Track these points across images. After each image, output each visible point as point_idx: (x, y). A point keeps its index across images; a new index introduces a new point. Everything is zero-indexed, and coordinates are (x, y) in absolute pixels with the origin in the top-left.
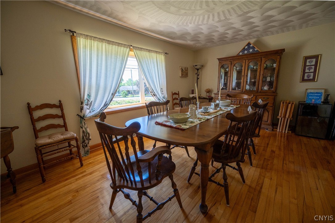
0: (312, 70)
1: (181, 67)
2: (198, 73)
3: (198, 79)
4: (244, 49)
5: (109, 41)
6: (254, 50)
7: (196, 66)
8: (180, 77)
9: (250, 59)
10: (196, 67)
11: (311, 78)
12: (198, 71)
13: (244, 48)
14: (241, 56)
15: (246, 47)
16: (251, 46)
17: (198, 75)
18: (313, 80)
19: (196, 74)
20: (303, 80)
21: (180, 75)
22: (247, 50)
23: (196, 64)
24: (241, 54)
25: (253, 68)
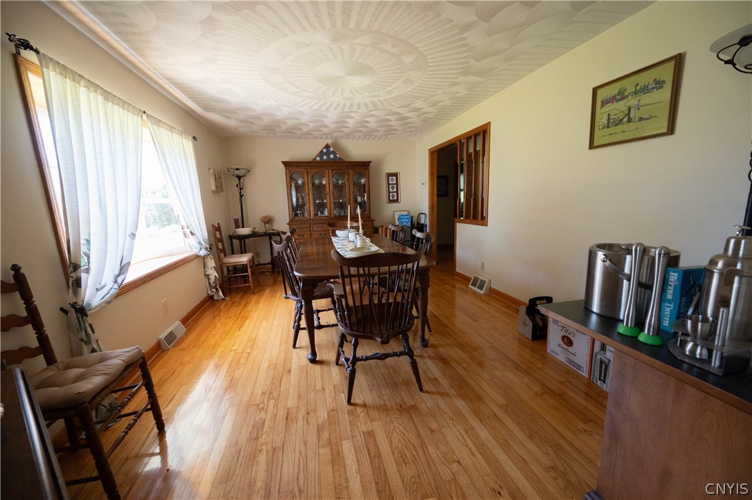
0: (395, 190)
1: (212, 171)
2: (241, 184)
3: (241, 196)
4: (321, 154)
5: (106, 91)
6: (335, 156)
7: (237, 169)
8: (213, 192)
9: (335, 170)
10: (237, 172)
11: (395, 198)
12: (239, 180)
13: (322, 151)
14: (318, 162)
15: (325, 150)
16: (331, 149)
17: (241, 189)
18: (397, 201)
19: (237, 185)
20: (391, 201)
21: (214, 188)
22: (326, 154)
23: (238, 167)
24: (318, 159)
25: (338, 183)
